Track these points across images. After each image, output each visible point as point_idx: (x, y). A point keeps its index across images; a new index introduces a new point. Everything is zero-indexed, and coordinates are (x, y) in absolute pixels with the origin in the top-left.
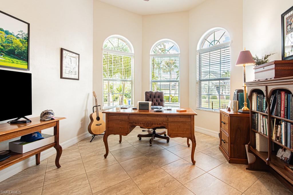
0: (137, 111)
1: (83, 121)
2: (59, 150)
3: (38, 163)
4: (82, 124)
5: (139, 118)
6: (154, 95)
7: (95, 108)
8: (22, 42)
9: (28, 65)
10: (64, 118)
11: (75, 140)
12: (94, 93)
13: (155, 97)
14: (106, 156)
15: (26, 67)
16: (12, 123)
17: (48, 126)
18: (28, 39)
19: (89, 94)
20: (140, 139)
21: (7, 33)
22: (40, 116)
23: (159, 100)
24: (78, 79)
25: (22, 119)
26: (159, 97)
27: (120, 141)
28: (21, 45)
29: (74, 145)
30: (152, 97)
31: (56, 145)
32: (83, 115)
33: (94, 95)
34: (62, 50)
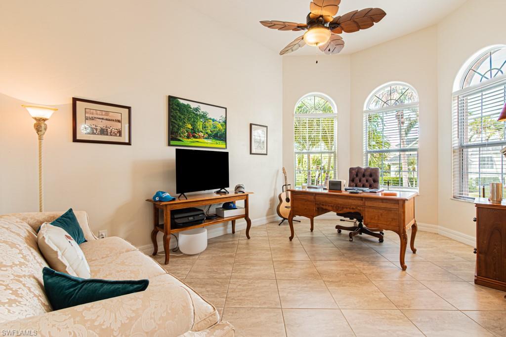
0: (326, 192)
1: (272, 201)
2: (249, 222)
3: (233, 232)
4: (271, 204)
5: (327, 199)
6: (363, 173)
7: (284, 187)
8: (222, 125)
9: (226, 145)
10: (253, 193)
11: (264, 220)
12: (284, 169)
13: (364, 176)
14: (291, 238)
15: (224, 146)
16: (218, 193)
17: (240, 197)
18: (225, 122)
19: (278, 171)
20: (339, 232)
21: (213, 120)
22: (234, 190)
23: (371, 179)
24: (266, 154)
25: (223, 190)
26: (371, 175)
27: (312, 229)
28: (221, 128)
29: (263, 225)
30: (360, 175)
31: (246, 216)
32: (272, 195)
33: (284, 173)
34: (251, 125)
